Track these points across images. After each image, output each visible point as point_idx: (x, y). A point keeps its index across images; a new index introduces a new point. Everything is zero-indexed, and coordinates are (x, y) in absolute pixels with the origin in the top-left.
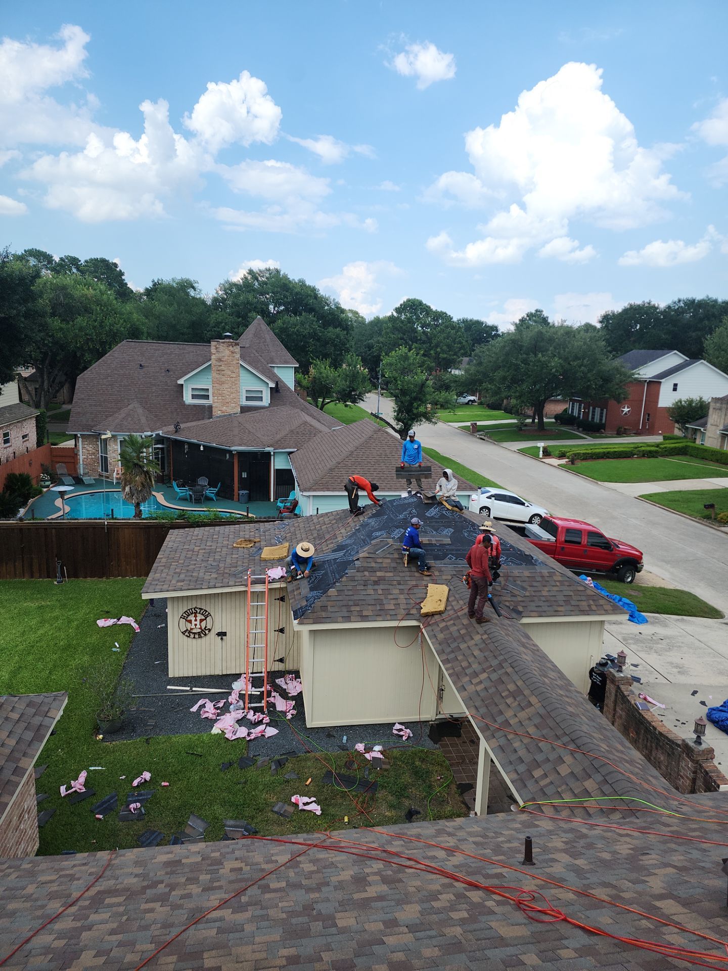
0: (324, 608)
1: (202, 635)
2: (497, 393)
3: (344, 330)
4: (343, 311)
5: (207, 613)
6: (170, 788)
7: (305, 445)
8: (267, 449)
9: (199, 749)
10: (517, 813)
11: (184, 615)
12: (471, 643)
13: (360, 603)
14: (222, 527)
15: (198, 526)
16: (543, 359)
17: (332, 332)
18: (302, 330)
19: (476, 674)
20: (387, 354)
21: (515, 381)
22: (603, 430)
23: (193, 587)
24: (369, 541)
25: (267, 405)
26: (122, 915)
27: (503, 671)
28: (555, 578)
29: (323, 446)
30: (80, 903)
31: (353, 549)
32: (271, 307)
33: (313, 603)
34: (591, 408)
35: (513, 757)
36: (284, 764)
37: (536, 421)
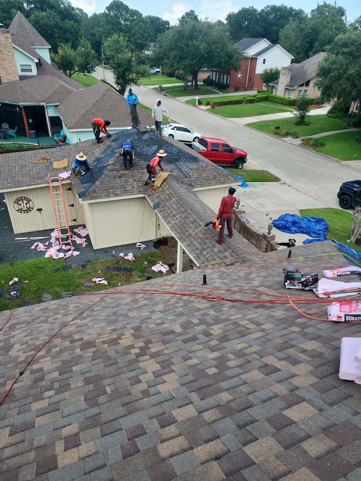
0: (95, 192)
1: (29, 211)
2: (172, 66)
3: (76, 22)
4: (73, 9)
5: (29, 200)
6: (30, 283)
7: (65, 101)
8: (42, 104)
9: (40, 265)
10: (196, 269)
11: (16, 201)
12: (171, 202)
13: (113, 187)
14: (26, 152)
15: (10, 152)
16: (196, 44)
17: (68, 24)
18: (48, 22)
19: (175, 216)
20: (106, 39)
21: (182, 58)
22: (228, 88)
23: (17, 186)
24: (113, 155)
25: (36, 75)
26: (27, 330)
27: (187, 213)
28: (209, 168)
29: (76, 101)
30: (4, 330)
31: (105, 160)
32: (25, 5)
33: (88, 189)
34: (222, 75)
35: (194, 248)
36: (86, 266)
37: (194, 84)
